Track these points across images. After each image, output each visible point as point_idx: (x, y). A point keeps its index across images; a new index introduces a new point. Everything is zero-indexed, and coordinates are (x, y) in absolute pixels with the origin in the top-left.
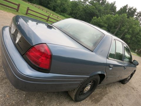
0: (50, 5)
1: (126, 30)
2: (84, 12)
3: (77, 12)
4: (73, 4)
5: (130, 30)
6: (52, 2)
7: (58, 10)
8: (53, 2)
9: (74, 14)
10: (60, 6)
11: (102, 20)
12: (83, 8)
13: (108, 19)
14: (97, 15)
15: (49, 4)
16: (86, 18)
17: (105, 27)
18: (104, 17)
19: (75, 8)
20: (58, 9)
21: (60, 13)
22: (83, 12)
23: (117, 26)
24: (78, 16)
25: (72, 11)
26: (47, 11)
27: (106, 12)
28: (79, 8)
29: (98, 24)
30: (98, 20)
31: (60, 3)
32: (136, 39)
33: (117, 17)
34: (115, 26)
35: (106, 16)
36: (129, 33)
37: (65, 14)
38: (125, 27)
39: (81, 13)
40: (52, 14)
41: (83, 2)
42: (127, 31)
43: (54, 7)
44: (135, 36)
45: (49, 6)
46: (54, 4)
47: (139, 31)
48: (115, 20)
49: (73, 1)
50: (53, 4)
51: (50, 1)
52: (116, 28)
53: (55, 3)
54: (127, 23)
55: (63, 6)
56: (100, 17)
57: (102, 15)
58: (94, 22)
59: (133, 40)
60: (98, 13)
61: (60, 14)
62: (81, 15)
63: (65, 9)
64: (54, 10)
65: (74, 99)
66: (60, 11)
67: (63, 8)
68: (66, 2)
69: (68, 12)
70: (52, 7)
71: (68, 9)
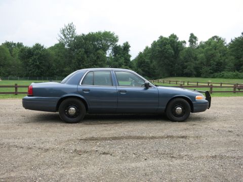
0: (189, 69)
4: (235, 46)
6: (189, 63)
7: (206, 72)
8: (192, 62)
10: (208, 61)
15: (186, 68)
20: (206, 69)
21: (212, 75)
25: (237, 61)
31: (204, 57)
37: (223, 72)
43: (196, 68)
45: (186, 71)
46: (196, 64)
49: (232, 41)
50: (193, 65)
51: (186, 62)
53: (196, 62)
55: (214, 60)
61: (214, 77)
63: (221, 63)
64: (198, 75)
66: (211, 71)
67: (215, 63)
68: (215, 49)
69: (229, 66)
70: (193, 70)
71: (226, 60)
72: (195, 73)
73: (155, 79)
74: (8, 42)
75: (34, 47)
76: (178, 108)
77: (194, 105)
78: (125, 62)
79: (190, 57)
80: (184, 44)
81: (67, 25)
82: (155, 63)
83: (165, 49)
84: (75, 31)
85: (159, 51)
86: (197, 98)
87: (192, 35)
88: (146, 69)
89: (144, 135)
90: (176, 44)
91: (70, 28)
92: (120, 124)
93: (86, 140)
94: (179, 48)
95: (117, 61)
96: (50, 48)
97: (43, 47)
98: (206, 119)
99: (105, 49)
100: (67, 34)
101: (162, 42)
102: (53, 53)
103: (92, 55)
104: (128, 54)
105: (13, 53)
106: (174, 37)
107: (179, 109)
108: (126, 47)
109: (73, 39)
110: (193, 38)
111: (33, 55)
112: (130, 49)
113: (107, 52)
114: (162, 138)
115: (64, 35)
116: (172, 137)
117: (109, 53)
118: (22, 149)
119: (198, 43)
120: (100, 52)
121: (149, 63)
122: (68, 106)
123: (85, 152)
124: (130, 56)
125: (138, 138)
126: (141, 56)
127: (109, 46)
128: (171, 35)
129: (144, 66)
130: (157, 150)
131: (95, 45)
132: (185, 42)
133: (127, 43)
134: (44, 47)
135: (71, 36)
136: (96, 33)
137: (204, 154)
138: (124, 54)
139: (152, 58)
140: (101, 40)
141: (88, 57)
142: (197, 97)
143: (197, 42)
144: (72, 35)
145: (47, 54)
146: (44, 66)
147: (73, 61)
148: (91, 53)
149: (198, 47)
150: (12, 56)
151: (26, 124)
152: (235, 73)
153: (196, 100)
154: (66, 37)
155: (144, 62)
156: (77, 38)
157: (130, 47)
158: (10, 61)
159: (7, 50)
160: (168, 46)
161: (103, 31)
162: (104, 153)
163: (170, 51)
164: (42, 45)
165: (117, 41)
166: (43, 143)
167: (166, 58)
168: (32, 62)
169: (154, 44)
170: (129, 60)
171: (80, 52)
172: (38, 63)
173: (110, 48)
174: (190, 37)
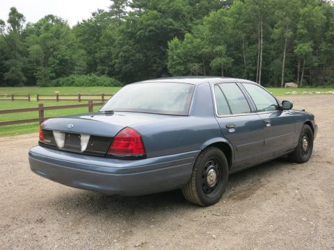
0: (13, 72)
1: (289, 34)
2: (131, 42)
3: (110, 53)
4: (85, 33)
5: (299, 27)
6: (13, 61)
7: (45, 76)
8: (15, 57)
9: (103, 61)
10: (46, 58)
11: (199, 40)
12: (122, 31)
13: (217, 26)
14: (176, 30)
15: (7, 71)
16: (146, 56)
17: (219, 54)
18: (200, 27)
19: (96, 42)
20: (43, 71)
21: (55, 81)
22: (127, 43)
23: (254, 36)
24: (119, 63)
25: (90, 58)
26: (13, 96)
27: (200, 8)
28: (109, 37)
29: (195, 57)
30: (188, 45)
31: (42, 52)
32: (329, 44)
33: (240, 9)
34: (248, 38)
35: (204, 23)
36: (302, 38)
37: (72, 76)
38: (279, 26)
39: (125, 48)
40: (33, 99)
41: (111, 14)
42: (291, 33)
43: (25, 70)
44: (325, 37)
46: (24, 63)
47: (325, 17)
48: (238, 19)
49: (78, 25)
50: (20, 64)
51: (6, 59)
52: (256, 41)
53: (25, 59)
54: (278, 13)
55: (54, 57)
56: (188, 35)
57: (190, 24)
58: (178, 56)
59: (326, 52)
60: (177, 25)
61: (57, 85)
62: (127, 55)
63: (66, 61)
64: (31, 82)
65: (201, 204)
66: (54, 75)
67: (58, 61)
68: (58, 38)
69: (80, 66)
70: (21, 73)
71: (74, 57)
72: (24, 79)
79: (13, 50)
80: (1, 27)
87: (14, 11)
110: (15, 16)
119: (24, 25)
132: (2, 23)
143: (21, 23)
149: (24, 33)
152: (90, 78)
174: (10, 15)
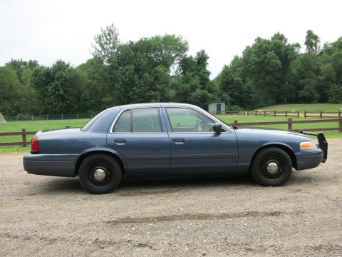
0: (307, 90)
6: (307, 80)
7: (337, 93)
8: (310, 77)
10: (338, 76)
15: (302, 89)
31: (332, 69)
43: (319, 89)
45: (302, 93)
46: (319, 82)
50: (314, 82)
51: (303, 78)
53: (319, 77)
70: (314, 91)
73: (252, 109)
74: (15, 61)
75: (54, 67)
76: (270, 164)
77: (298, 158)
78: (200, 83)
79: (308, 69)
80: (296, 49)
81: (105, 28)
82: (250, 82)
83: (266, 58)
84: (118, 38)
85: (256, 63)
86: (303, 146)
87: (310, 33)
88: (236, 93)
89: (211, 212)
90: (283, 50)
91: (110, 34)
92: (176, 194)
93: (116, 222)
94: (289, 56)
95: (187, 82)
96: (80, 66)
97: (68, 66)
98: (320, 179)
99: (167, 63)
100: (107, 43)
101: (260, 47)
102: (84, 74)
103: (146, 75)
104: (205, 69)
105: (23, 78)
106: (279, 37)
107: (273, 166)
108: (202, 59)
109: (116, 50)
110: (311, 39)
111: (53, 79)
112: (208, 61)
113: (171, 68)
114: (239, 216)
115: (101, 45)
116: (255, 214)
117: (174, 70)
118: (15, 240)
119: (321, 46)
120: (160, 68)
121: (241, 82)
122: (93, 167)
123: (112, 243)
124: (209, 73)
125: (200, 217)
126: (226, 72)
127: (173, 59)
128: (275, 35)
129: (233, 87)
130: (226, 239)
131: (150, 58)
132: (298, 45)
133: (203, 52)
134: (71, 66)
135: (111, 45)
136: (153, 38)
137: (303, 242)
138: (199, 71)
139: (244, 75)
140: (160, 50)
141: (139, 78)
142: (301, 144)
143: (318, 45)
144: (114, 43)
145: (75, 76)
146: (71, 95)
147: (117, 86)
148: (144, 71)
149: (322, 53)
150: (21, 82)
151: (30, 197)
153: (301, 149)
154: (104, 49)
155: (233, 81)
156: (121, 48)
157: (208, 58)
158: (18, 91)
159: (14, 73)
160: (271, 54)
161: (162, 35)
162: (140, 245)
163: (274, 61)
164: (67, 63)
165: (186, 49)
166: (49, 229)
167: (268, 72)
168: (53, 91)
169: (248, 52)
170: (208, 80)
171: (127, 70)
172: (62, 92)
173: (175, 61)
174: (307, 37)
